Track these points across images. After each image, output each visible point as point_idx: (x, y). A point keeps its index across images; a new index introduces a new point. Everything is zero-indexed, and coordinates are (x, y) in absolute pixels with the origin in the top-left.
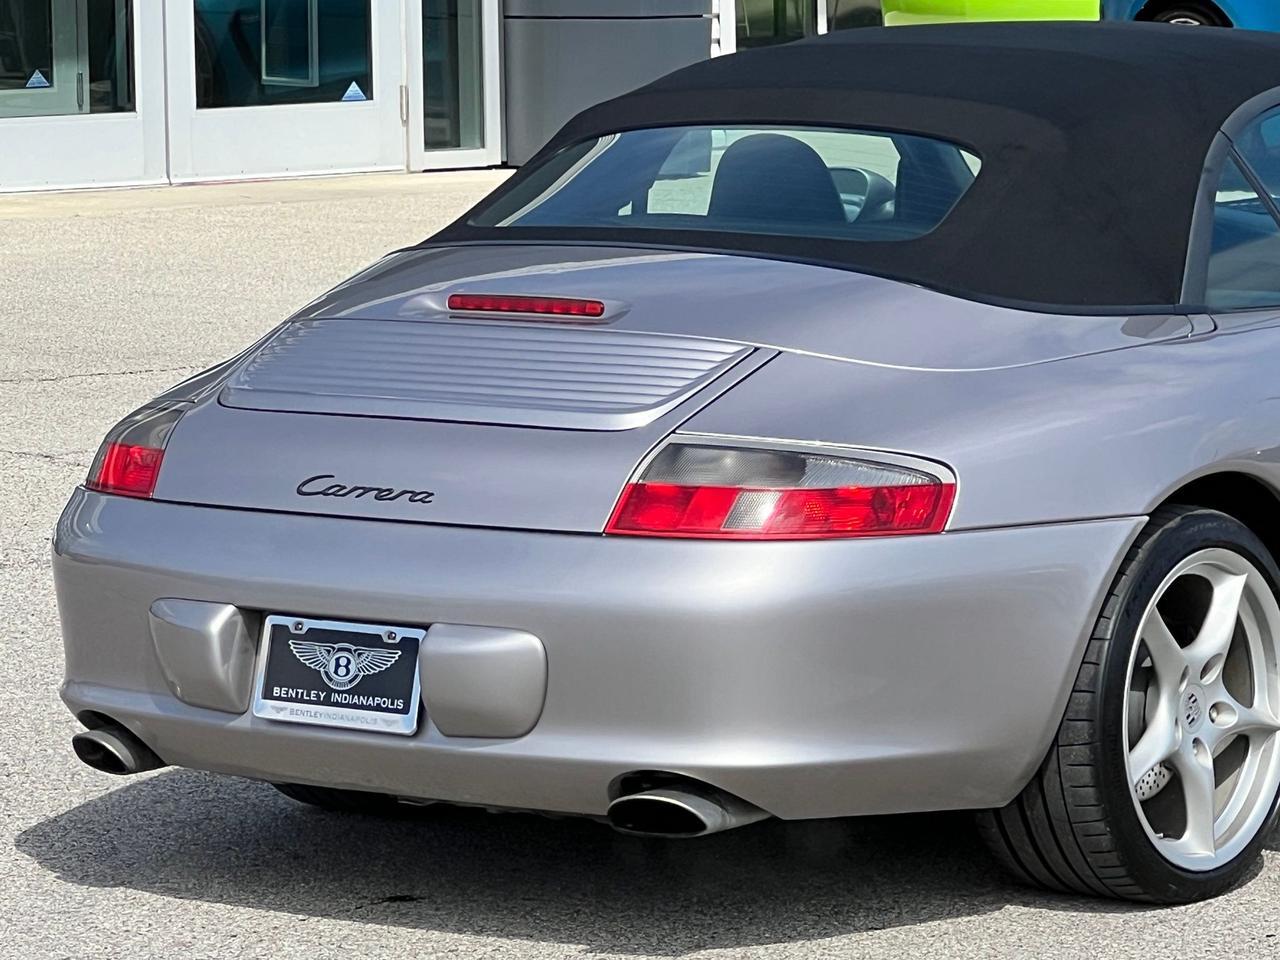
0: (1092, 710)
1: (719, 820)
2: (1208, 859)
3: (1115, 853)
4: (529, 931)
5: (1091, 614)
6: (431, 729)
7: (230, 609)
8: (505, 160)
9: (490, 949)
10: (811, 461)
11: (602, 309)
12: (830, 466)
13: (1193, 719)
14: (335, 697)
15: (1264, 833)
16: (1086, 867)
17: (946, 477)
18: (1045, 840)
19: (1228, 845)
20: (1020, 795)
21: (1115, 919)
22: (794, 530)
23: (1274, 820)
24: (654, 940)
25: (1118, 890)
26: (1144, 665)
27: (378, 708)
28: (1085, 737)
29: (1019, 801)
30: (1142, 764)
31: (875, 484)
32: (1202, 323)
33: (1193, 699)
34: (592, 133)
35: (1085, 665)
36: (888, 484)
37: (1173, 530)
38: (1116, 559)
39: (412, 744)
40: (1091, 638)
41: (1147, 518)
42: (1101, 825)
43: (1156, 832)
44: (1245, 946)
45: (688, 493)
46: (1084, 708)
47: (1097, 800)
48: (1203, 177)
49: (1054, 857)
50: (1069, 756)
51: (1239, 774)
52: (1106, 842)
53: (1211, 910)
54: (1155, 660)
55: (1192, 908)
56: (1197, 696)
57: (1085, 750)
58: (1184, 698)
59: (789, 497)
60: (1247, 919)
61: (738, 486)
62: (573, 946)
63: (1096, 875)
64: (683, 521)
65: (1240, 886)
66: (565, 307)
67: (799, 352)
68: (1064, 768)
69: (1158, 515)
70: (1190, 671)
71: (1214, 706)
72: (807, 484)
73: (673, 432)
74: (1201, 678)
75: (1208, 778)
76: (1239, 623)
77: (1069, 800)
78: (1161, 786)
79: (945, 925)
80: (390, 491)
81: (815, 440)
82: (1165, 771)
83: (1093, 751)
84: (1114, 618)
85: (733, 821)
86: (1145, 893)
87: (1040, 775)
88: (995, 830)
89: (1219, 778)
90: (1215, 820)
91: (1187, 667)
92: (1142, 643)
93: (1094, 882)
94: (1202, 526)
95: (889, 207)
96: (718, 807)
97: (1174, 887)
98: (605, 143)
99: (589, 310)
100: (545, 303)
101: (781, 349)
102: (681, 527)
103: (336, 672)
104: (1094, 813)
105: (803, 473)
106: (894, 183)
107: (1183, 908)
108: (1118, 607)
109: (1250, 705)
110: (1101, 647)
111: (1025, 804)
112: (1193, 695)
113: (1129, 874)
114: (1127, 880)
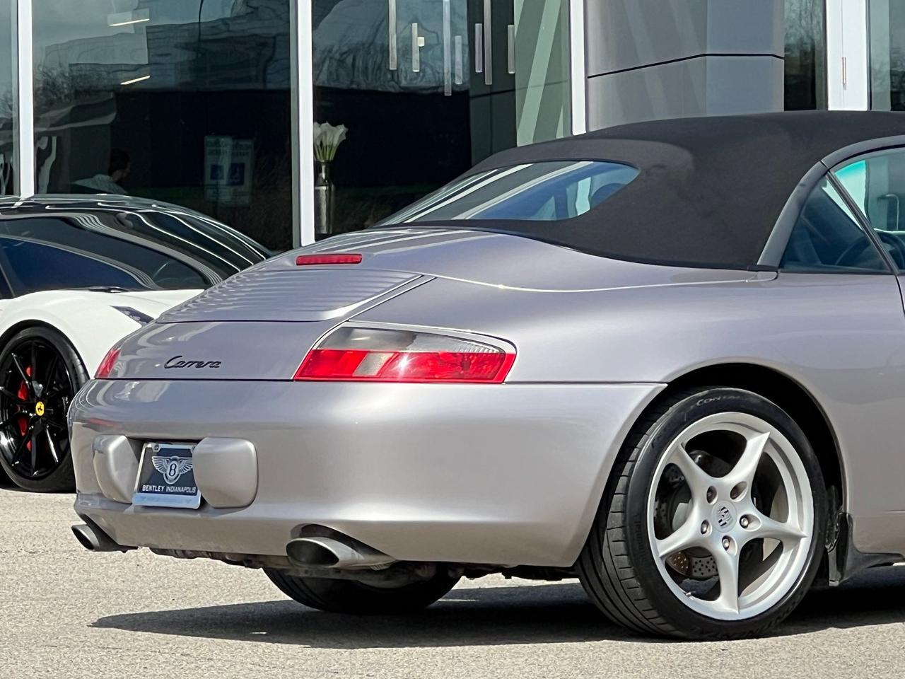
0: (624, 505)
1: (349, 556)
2: (733, 614)
3: (647, 600)
6: (208, 505)
7: (122, 438)
10: (419, 336)
11: (361, 260)
12: (430, 340)
13: (725, 523)
14: (169, 489)
16: (636, 610)
17: (509, 349)
19: (751, 608)
25: (661, 628)
27: (185, 493)
28: (621, 522)
30: (670, 545)
31: (457, 351)
32: (766, 276)
33: (725, 510)
35: (622, 477)
36: (466, 351)
39: (198, 515)
41: (666, 385)
42: (635, 581)
46: (619, 504)
47: (629, 564)
48: (797, 188)
50: (612, 535)
52: (640, 593)
54: (688, 481)
56: (728, 508)
57: (621, 531)
58: (716, 508)
59: (397, 356)
61: (371, 350)
63: (644, 617)
66: (345, 258)
68: (611, 544)
69: (676, 384)
70: (717, 491)
71: (745, 517)
73: (347, 321)
74: (732, 497)
75: (733, 563)
77: (616, 565)
80: (202, 363)
83: (625, 532)
84: (643, 449)
85: (362, 558)
86: (678, 630)
91: (712, 487)
93: (645, 621)
99: (355, 259)
100: (337, 257)
101: (423, 274)
102: (333, 374)
103: (170, 474)
104: (629, 573)
105: (413, 343)
108: (648, 441)
109: (783, 522)
110: (633, 467)
112: (724, 508)
113: (660, 615)
114: (662, 621)
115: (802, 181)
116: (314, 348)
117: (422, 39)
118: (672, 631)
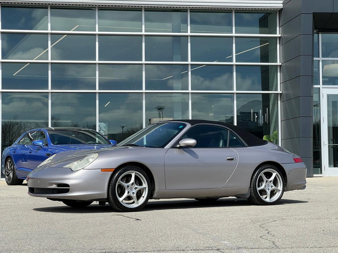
117: (257, 116)
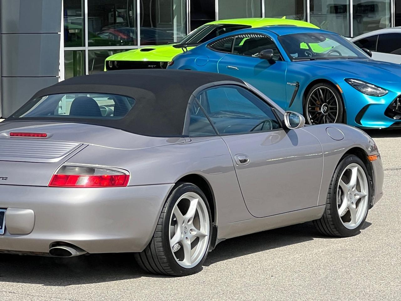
0: (162, 229)
1: (75, 253)
2: (190, 266)
3: (168, 263)
4: (30, 282)
5: (162, 206)
6: (7, 233)
8: (1, 116)
9: (21, 285)
10: (96, 169)
11: (46, 135)
12: (100, 171)
13: (186, 233)
15: (203, 260)
16: (161, 267)
17: (127, 173)
18: (151, 260)
19: (194, 263)
20: (145, 249)
21: (168, 279)
22: (92, 185)
23: (205, 257)
24: (59, 283)
25: (168, 272)
26: (174, 220)
28: (160, 235)
29: (145, 251)
30: (174, 242)
31: (111, 175)
32: (188, 139)
34: (41, 96)
35: (160, 219)
36: (114, 175)
37: (181, 187)
38: (167, 193)
39: (3, 237)
40: (161, 212)
41: (175, 184)
42: (164, 257)
43: (177, 259)
44: (198, 284)
45: (67, 177)
46: (160, 229)
47: (163, 250)
48: (188, 105)
49: (153, 265)
50: (156, 240)
51: (197, 247)
52: (165, 260)
53: (190, 277)
54: (177, 218)
55: (186, 277)
56: (186, 227)
57: (161, 238)
58: (183, 228)
59: (91, 177)
60: (199, 279)
61: (79, 175)
62: (40, 285)
63: (163, 269)
64: (67, 183)
65: (197, 273)
66: (38, 135)
67: (93, 145)
68: (155, 243)
69: (177, 184)
70: (185, 221)
71: (191, 230)
72: (95, 174)
73: (64, 163)
74: (188, 223)
75: (190, 247)
76: (197, 211)
77: (156, 251)
78: (178, 249)
79: (128, 280)
81: (96, 165)
82: (179, 246)
83: (162, 239)
84: (167, 208)
85: (78, 254)
87: (150, 244)
88: (139, 258)
89: (192, 248)
90: (191, 257)
91: (184, 220)
92: (174, 214)
93: (162, 271)
94: (188, 187)
95: (112, 115)
96: (74, 250)
97: (181, 272)
98: (44, 98)
99: (43, 136)
100: (33, 134)
101: (83, 143)
102: (66, 184)
104: (163, 253)
105: (94, 172)
106: (113, 110)
107: (184, 277)
108: (168, 205)
109: (200, 230)
110: (164, 214)
111: (146, 252)
113: (171, 268)
114: (170, 270)
115: (189, 102)
116: (55, 174)
118: (173, 273)
